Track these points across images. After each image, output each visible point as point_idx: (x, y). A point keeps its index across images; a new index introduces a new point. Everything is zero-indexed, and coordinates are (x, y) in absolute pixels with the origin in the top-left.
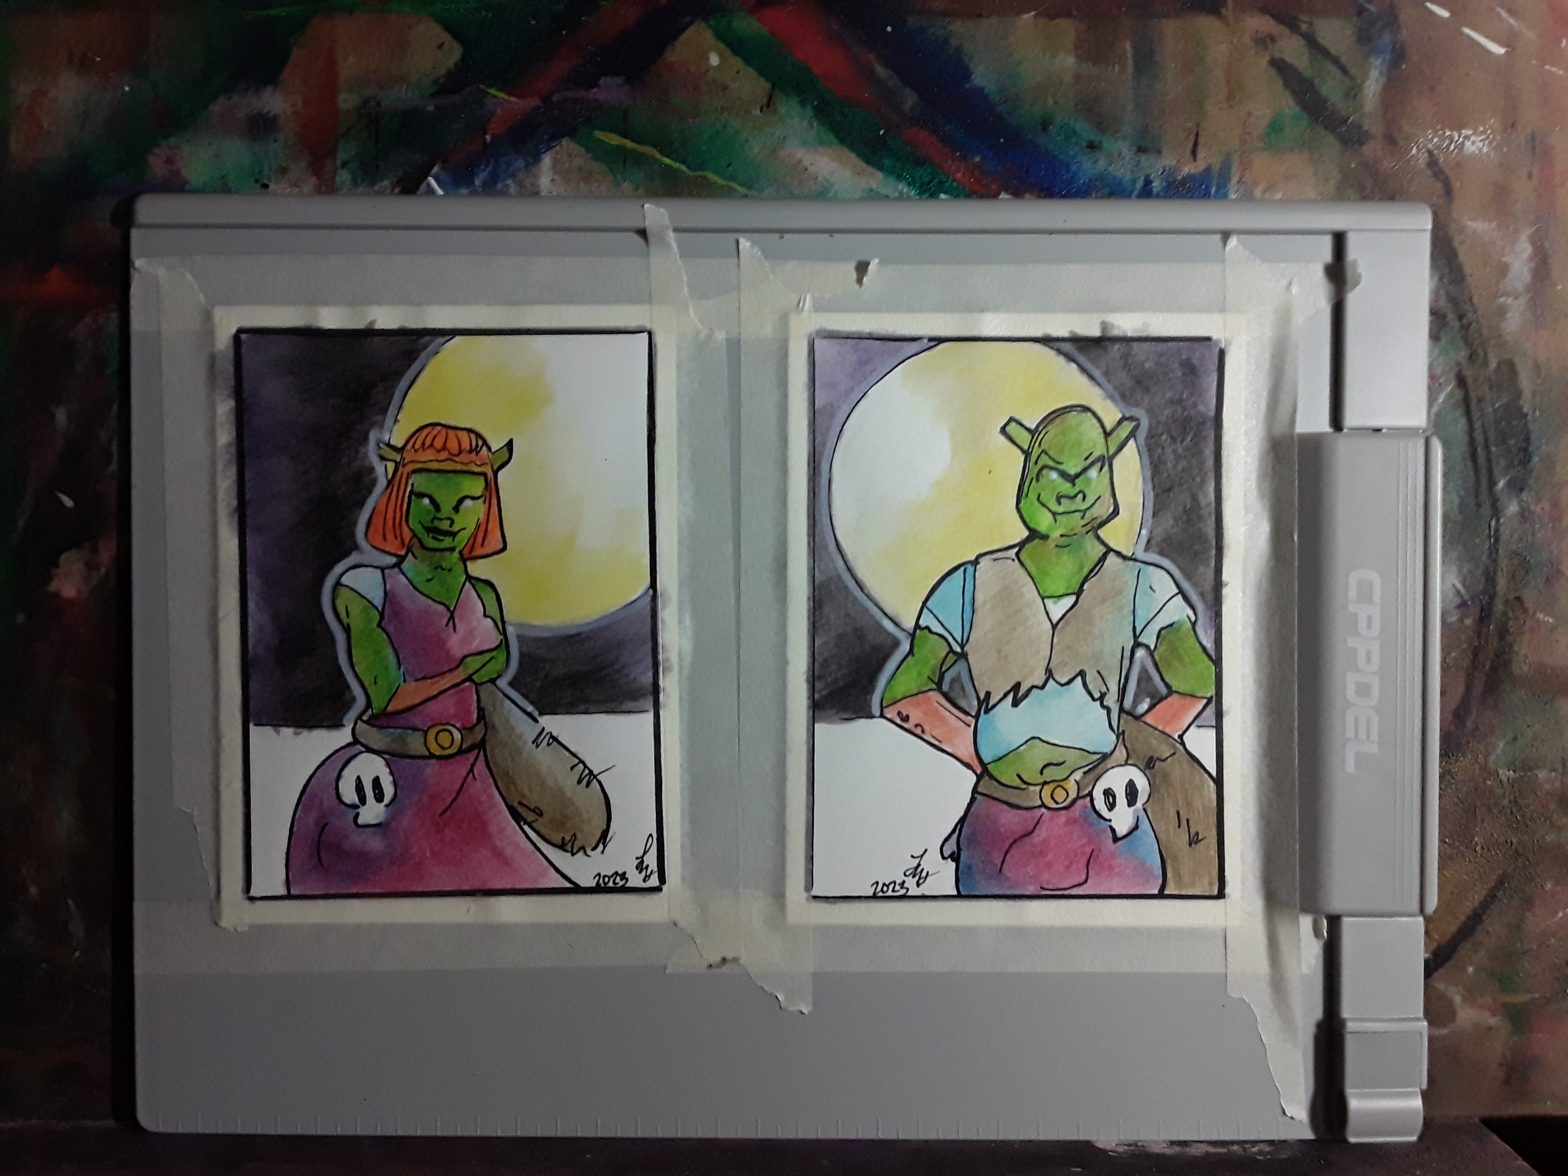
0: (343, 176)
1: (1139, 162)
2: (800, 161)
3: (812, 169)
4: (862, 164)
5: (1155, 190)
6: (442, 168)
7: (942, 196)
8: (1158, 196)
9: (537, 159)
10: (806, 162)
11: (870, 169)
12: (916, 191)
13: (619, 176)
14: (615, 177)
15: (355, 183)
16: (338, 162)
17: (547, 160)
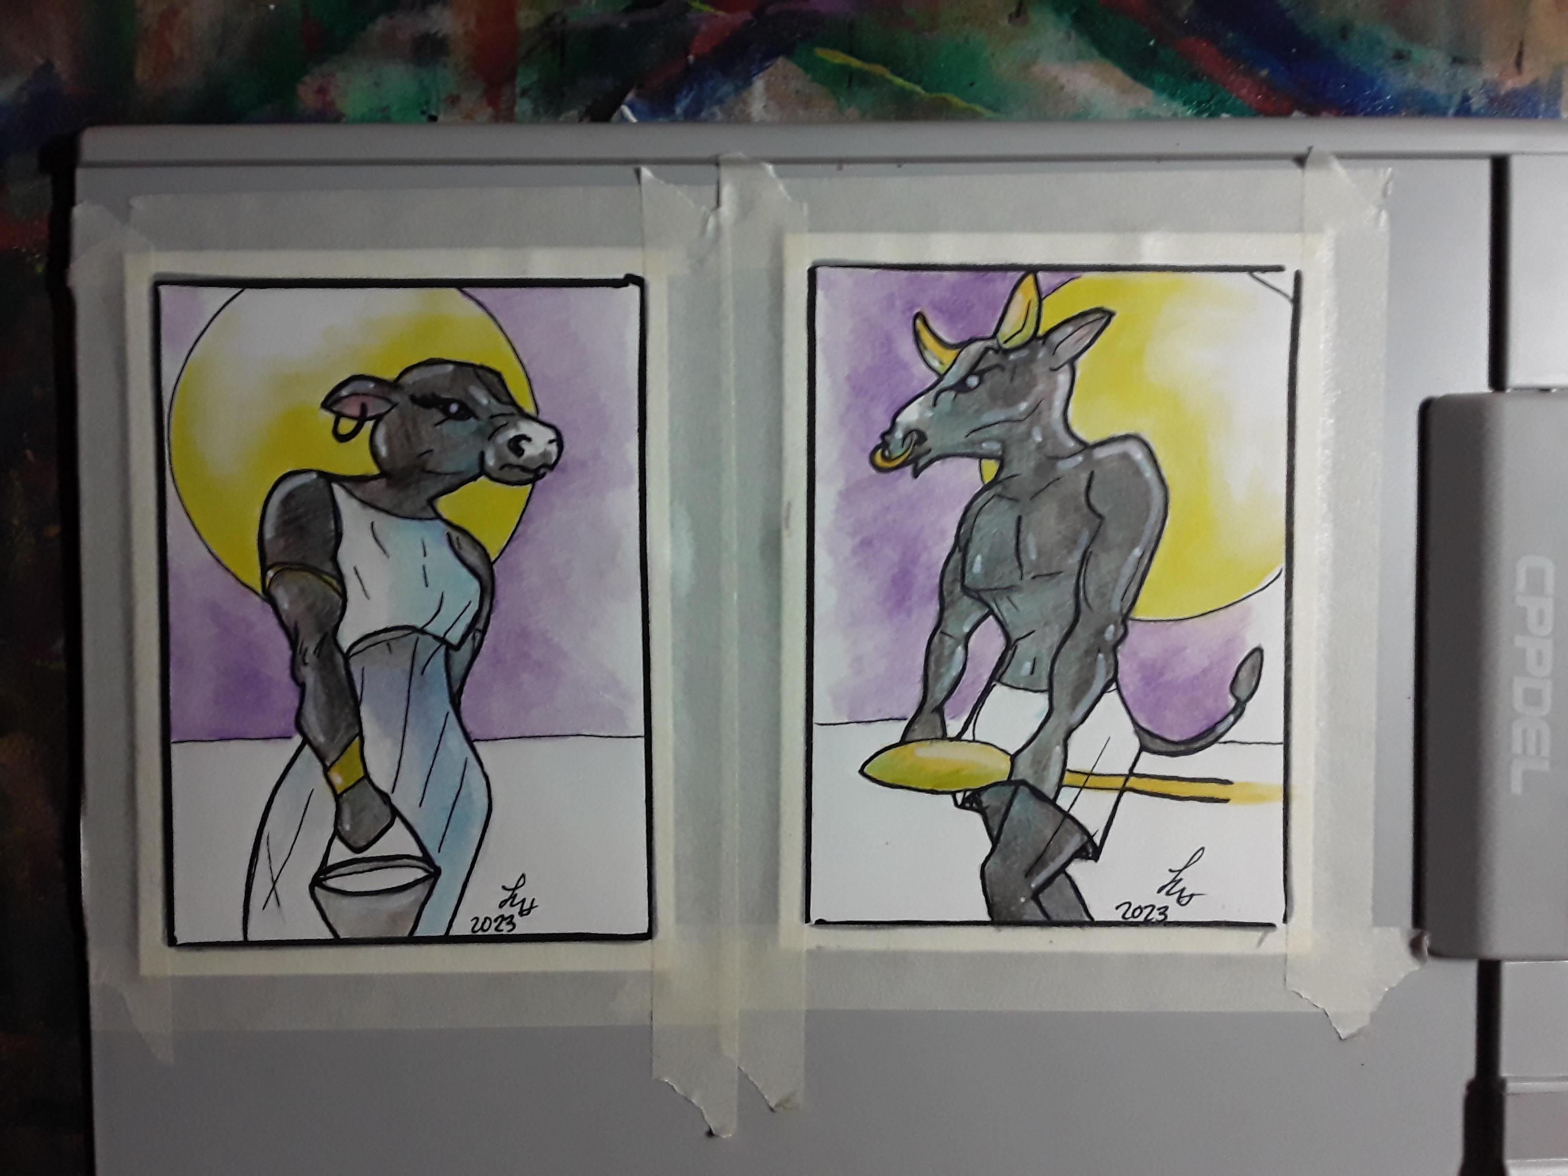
0: (524, 106)
1: (1455, 75)
2: (1056, 78)
3: (1069, 88)
4: (1128, 81)
5: (1475, 107)
6: (638, 95)
7: (1224, 115)
8: (1477, 115)
9: (747, 82)
10: (1063, 80)
11: (1138, 86)
12: (1193, 111)
13: (842, 100)
14: (838, 100)
15: (536, 112)
16: (518, 90)
17: (759, 85)
